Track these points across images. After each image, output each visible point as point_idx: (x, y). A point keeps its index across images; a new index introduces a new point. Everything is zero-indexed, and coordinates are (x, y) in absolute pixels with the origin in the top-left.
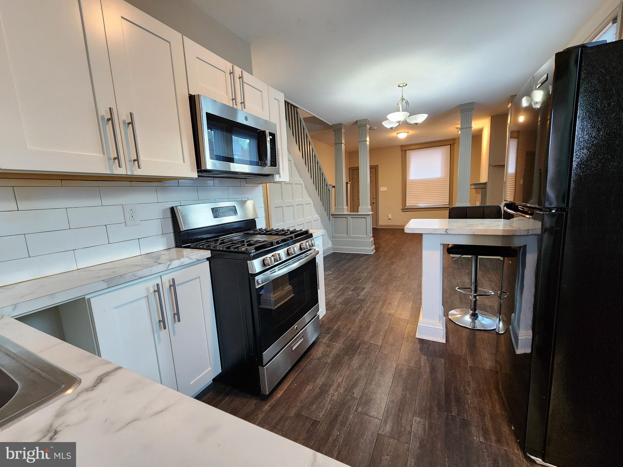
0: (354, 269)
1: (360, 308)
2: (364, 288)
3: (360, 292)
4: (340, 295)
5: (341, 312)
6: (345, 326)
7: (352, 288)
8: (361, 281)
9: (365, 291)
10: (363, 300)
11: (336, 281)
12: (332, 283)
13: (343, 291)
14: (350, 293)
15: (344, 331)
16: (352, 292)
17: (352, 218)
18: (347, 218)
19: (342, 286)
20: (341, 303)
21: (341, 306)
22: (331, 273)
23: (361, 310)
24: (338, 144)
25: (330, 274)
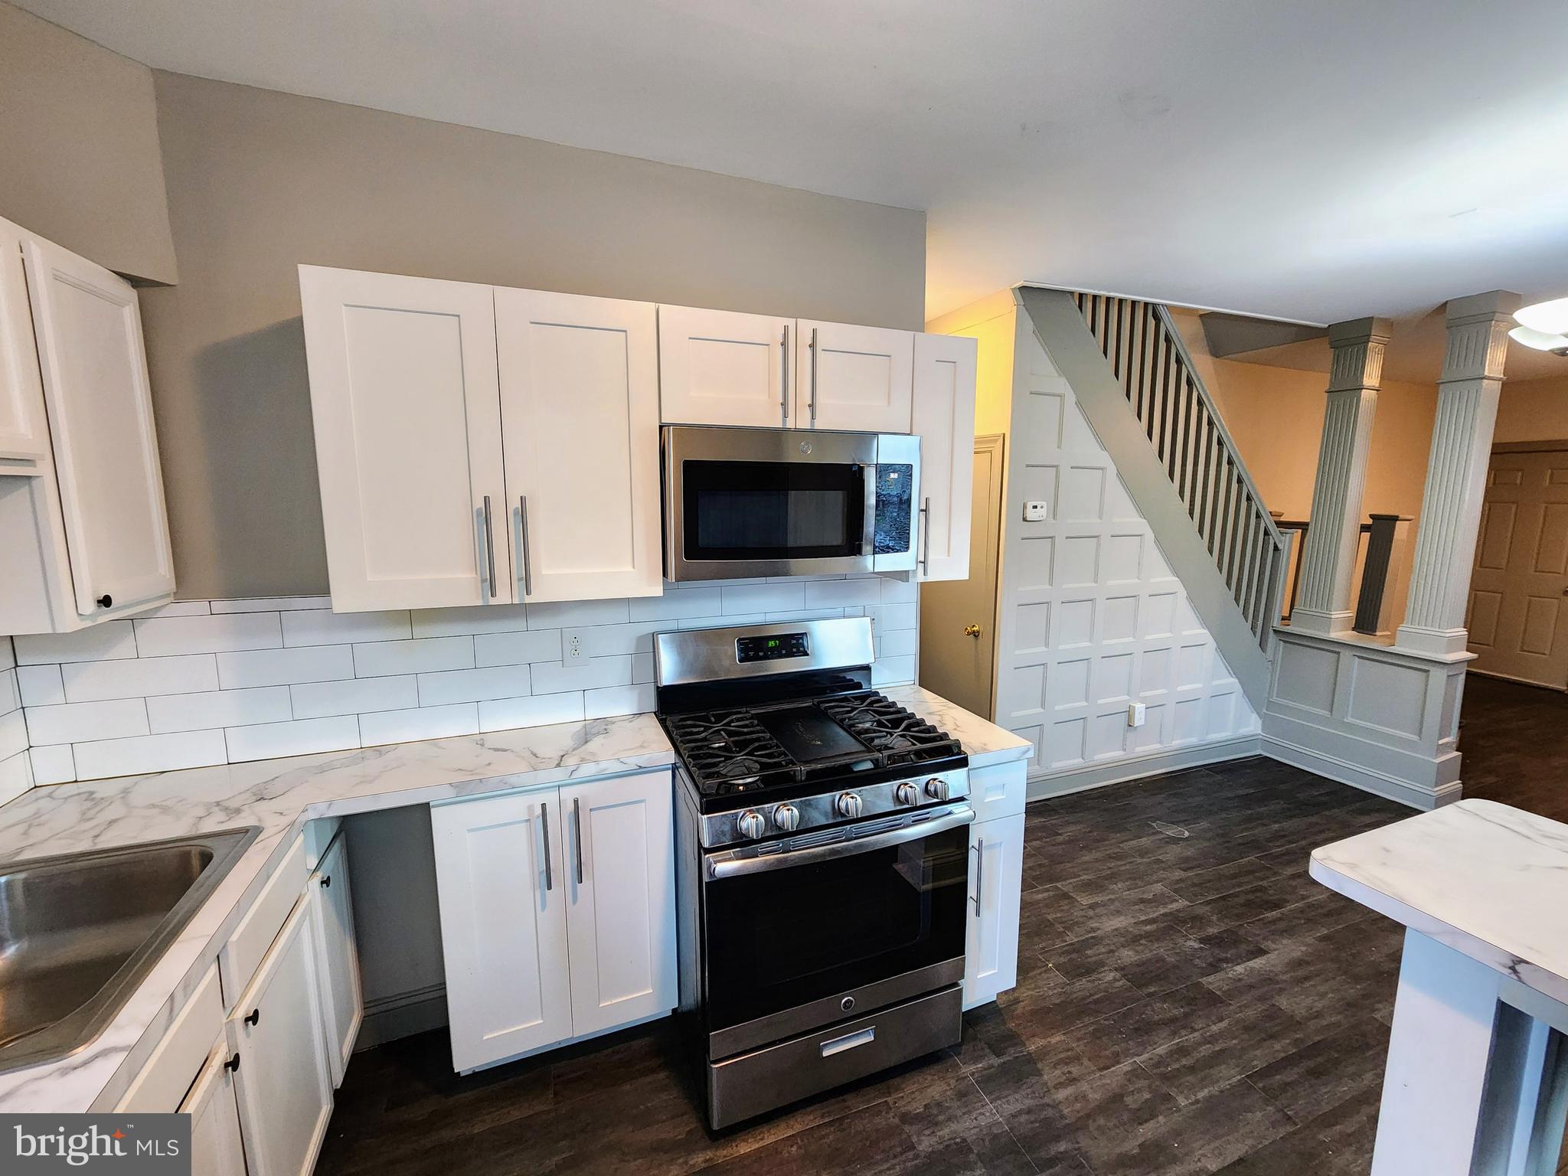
0: (1287, 853)
1: (1174, 1025)
2: (1261, 952)
3: (1226, 960)
4: (1148, 936)
5: (1096, 1002)
6: (1067, 1062)
7: (1212, 931)
8: (1275, 914)
9: (1257, 963)
10: (1213, 1000)
11: (1178, 874)
12: (1155, 877)
13: (1174, 924)
14: (1191, 943)
15: (1051, 1075)
16: (1196, 945)
17: (1359, 657)
18: (1338, 653)
19: (1181, 903)
20: (1123, 969)
21: (1115, 980)
22: (1187, 834)
23: (1174, 1033)
24: (1344, 390)
25: (1175, 840)
